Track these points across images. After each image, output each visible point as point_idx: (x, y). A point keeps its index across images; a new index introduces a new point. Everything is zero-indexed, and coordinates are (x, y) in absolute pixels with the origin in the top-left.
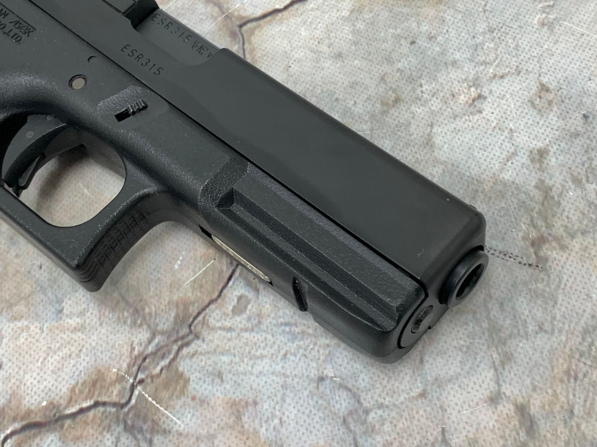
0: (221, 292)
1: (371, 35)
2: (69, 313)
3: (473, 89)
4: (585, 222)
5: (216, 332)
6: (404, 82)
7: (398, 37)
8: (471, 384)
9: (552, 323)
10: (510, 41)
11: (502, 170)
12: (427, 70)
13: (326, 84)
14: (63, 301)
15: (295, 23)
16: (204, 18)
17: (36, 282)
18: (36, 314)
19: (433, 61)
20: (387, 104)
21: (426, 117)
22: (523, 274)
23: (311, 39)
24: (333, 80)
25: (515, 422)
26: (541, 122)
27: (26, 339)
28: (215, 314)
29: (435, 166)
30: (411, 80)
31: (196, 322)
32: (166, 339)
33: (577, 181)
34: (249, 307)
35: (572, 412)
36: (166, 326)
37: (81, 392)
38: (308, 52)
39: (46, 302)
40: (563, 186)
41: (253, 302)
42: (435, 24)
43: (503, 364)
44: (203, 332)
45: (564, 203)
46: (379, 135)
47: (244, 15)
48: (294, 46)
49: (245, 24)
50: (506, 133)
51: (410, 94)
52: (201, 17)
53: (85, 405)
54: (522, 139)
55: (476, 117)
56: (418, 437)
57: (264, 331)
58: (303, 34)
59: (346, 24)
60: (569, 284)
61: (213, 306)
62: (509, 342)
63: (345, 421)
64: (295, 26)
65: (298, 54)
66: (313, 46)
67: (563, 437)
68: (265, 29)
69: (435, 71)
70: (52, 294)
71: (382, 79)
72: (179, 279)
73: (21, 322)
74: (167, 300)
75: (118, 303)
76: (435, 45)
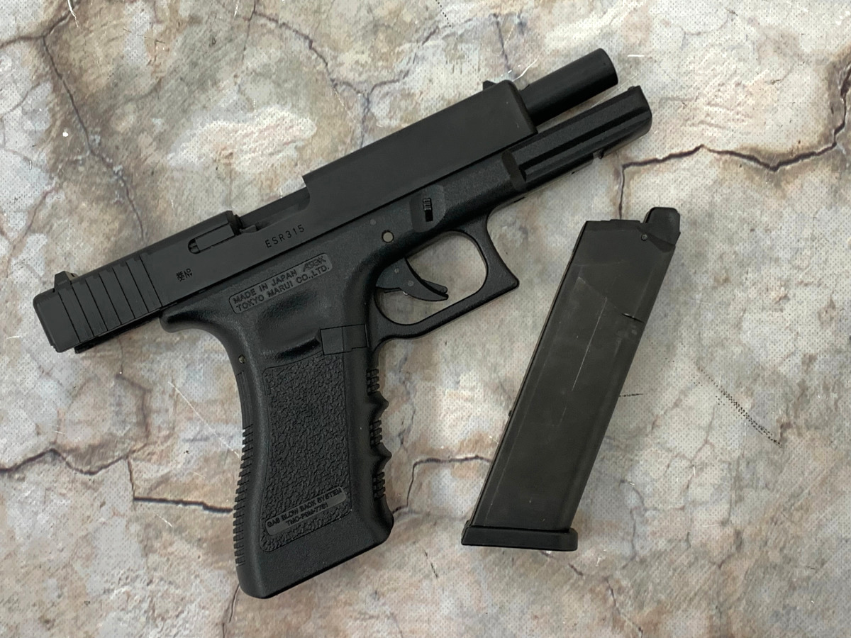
1: (723, 211)
2: (463, 386)
3: (783, 289)
4: (820, 421)
6: (736, 265)
7: (743, 220)
8: (713, 511)
9: (774, 484)
10: (824, 254)
11: (781, 363)
12: (756, 260)
14: (460, 375)
15: (668, 179)
17: (442, 355)
18: (441, 380)
19: (762, 253)
20: (718, 281)
21: (743, 303)
22: (768, 445)
25: (732, 540)
26: (820, 333)
29: (737, 346)
30: (741, 265)
33: (826, 388)
35: (766, 543)
37: (467, 446)
39: (448, 373)
40: (816, 389)
42: (774, 217)
43: (736, 502)
45: (812, 402)
46: (705, 307)
49: (629, 165)
50: (793, 335)
51: (737, 277)
53: (469, 456)
54: (802, 343)
55: (777, 314)
56: (672, 534)
58: (672, 192)
59: (707, 193)
60: (794, 462)
62: (744, 489)
63: (631, 512)
64: (667, 182)
67: (756, 557)
68: (643, 176)
69: (761, 263)
70: (453, 367)
71: (721, 257)
75: (498, 387)
76: (768, 237)
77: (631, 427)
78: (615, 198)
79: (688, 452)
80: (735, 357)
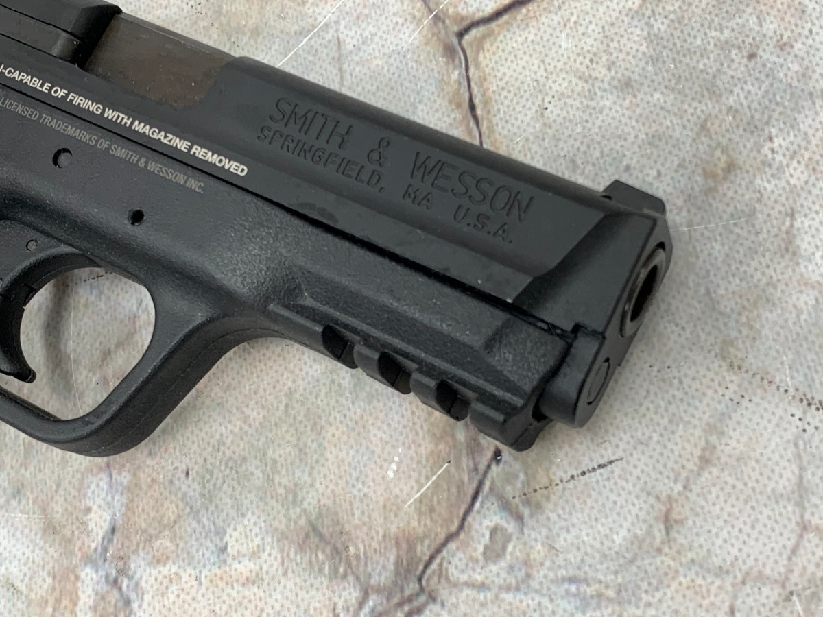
0: (464, 519)
1: (678, 45)
2: (236, 554)
5: (461, 591)
6: (741, 131)
7: (725, 46)
12: (780, 109)
13: (609, 140)
14: (226, 532)
15: (549, 26)
16: (401, 21)
17: (182, 499)
18: (188, 553)
19: (789, 92)
20: (714, 176)
21: (783, 199)
23: (578, 55)
24: (620, 133)
27: (178, 596)
28: (456, 559)
29: (801, 292)
30: (752, 128)
31: (429, 572)
32: (385, 601)
34: (510, 548)
36: (383, 578)
38: (574, 80)
39: (201, 534)
41: (514, 538)
42: (787, 18)
44: (441, 591)
46: (702, 234)
47: (464, 13)
48: (550, 68)
49: (467, 30)
51: (752, 155)
52: (395, 20)
57: (536, 591)
58: (564, 45)
59: (635, 22)
61: (452, 546)
64: (550, 31)
65: (559, 85)
66: (583, 68)
68: (501, 37)
69: (792, 110)
70: (208, 519)
71: (703, 127)
72: (397, 496)
73: (168, 567)
74: (381, 533)
75: (307, 536)
76: (790, 59)
77: (618, 540)
78: (457, 93)
79: (770, 563)
80: (804, 317)
